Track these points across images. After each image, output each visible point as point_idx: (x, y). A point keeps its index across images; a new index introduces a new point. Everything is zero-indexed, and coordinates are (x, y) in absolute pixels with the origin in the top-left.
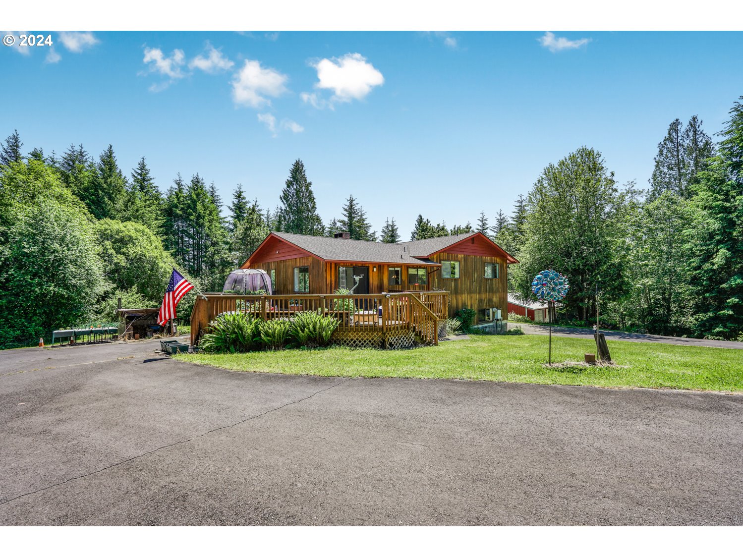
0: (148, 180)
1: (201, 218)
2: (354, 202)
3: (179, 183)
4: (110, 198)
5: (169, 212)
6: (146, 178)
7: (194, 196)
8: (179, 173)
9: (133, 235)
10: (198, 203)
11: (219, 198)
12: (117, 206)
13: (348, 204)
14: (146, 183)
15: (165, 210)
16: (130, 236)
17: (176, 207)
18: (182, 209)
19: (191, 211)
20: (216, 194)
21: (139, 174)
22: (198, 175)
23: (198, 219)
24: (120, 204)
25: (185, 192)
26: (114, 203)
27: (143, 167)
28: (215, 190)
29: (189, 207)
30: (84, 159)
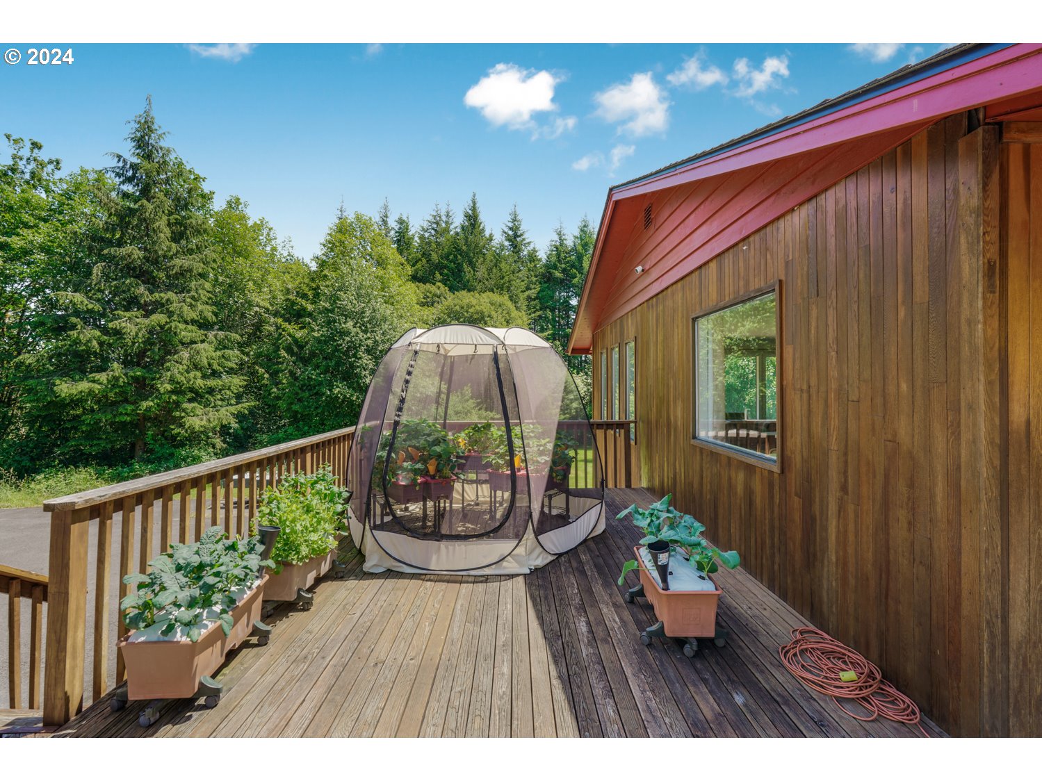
0: (521, 235)
4: (471, 263)
5: (547, 278)
7: (580, 248)
9: (485, 310)
10: (584, 258)
12: (479, 274)
14: (518, 239)
15: (543, 275)
16: (482, 312)
17: (555, 268)
18: (564, 271)
21: (510, 229)
24: (482, 272)
26: (474, 270)
29: (573, 266)
30: (450, 220)
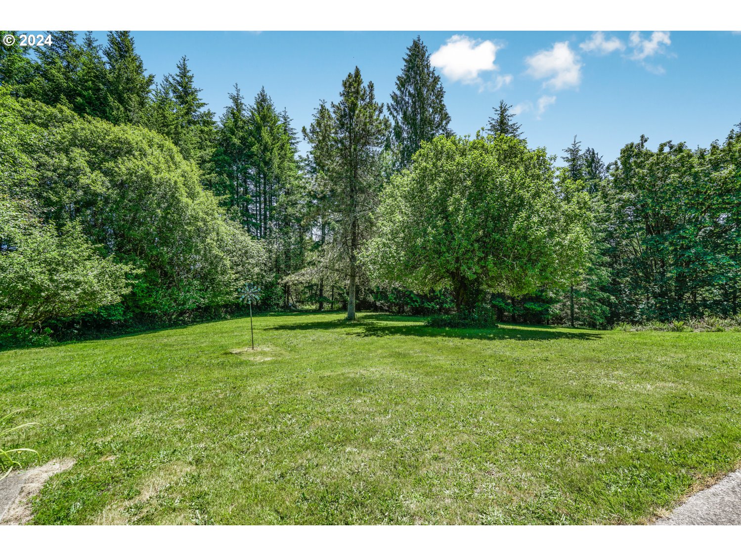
1: (268, 151)
2: (509, 113)
3: (236, 100)
6: (190, 91)
8: (237, 85)
11: (294, 131)
13: (497, 117)
19: (254, 139)
20: (291, 126)
22: (263, 91)
23: (264, 151)
25: (247, 114)
27: (184, 71)
28: (288, 120)
